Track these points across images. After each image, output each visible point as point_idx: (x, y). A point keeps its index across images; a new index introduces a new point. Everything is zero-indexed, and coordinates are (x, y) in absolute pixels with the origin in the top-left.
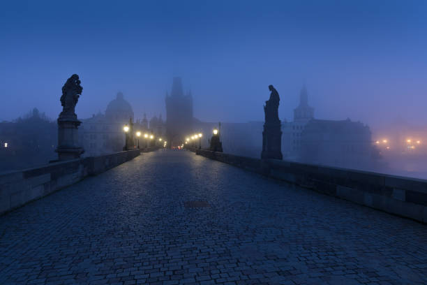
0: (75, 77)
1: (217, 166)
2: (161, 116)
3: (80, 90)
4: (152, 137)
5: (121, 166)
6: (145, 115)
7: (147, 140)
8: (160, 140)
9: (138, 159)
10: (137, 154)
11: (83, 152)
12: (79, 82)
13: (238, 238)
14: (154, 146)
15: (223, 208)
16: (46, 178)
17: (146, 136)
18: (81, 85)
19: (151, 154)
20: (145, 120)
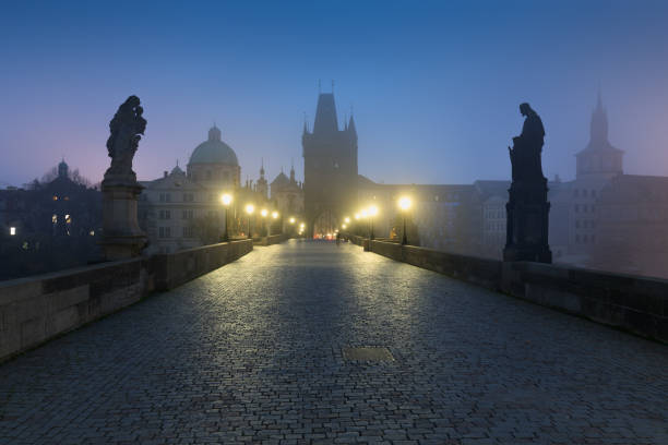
0: (133, 102)
1: (408, 274)
2: (293, 173)
3: (141, 125)
4: (275, 215)
5: (217, 272)
6: (262, 172)
7: (264, 222)
8: (292, 220)
9: (247, 259)
10: (248, 249)
11: (146, 245)
12: (140, 111)
13: (455, 427)
14: (279, 234)
15: (422, 365)
16: (81, 293)
17: (264, 213)
18: (144, 116)
19: (275, 249)
20: (262, 182)
